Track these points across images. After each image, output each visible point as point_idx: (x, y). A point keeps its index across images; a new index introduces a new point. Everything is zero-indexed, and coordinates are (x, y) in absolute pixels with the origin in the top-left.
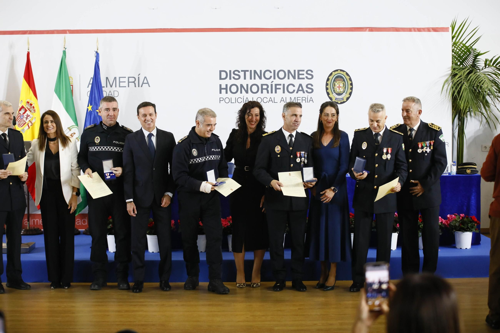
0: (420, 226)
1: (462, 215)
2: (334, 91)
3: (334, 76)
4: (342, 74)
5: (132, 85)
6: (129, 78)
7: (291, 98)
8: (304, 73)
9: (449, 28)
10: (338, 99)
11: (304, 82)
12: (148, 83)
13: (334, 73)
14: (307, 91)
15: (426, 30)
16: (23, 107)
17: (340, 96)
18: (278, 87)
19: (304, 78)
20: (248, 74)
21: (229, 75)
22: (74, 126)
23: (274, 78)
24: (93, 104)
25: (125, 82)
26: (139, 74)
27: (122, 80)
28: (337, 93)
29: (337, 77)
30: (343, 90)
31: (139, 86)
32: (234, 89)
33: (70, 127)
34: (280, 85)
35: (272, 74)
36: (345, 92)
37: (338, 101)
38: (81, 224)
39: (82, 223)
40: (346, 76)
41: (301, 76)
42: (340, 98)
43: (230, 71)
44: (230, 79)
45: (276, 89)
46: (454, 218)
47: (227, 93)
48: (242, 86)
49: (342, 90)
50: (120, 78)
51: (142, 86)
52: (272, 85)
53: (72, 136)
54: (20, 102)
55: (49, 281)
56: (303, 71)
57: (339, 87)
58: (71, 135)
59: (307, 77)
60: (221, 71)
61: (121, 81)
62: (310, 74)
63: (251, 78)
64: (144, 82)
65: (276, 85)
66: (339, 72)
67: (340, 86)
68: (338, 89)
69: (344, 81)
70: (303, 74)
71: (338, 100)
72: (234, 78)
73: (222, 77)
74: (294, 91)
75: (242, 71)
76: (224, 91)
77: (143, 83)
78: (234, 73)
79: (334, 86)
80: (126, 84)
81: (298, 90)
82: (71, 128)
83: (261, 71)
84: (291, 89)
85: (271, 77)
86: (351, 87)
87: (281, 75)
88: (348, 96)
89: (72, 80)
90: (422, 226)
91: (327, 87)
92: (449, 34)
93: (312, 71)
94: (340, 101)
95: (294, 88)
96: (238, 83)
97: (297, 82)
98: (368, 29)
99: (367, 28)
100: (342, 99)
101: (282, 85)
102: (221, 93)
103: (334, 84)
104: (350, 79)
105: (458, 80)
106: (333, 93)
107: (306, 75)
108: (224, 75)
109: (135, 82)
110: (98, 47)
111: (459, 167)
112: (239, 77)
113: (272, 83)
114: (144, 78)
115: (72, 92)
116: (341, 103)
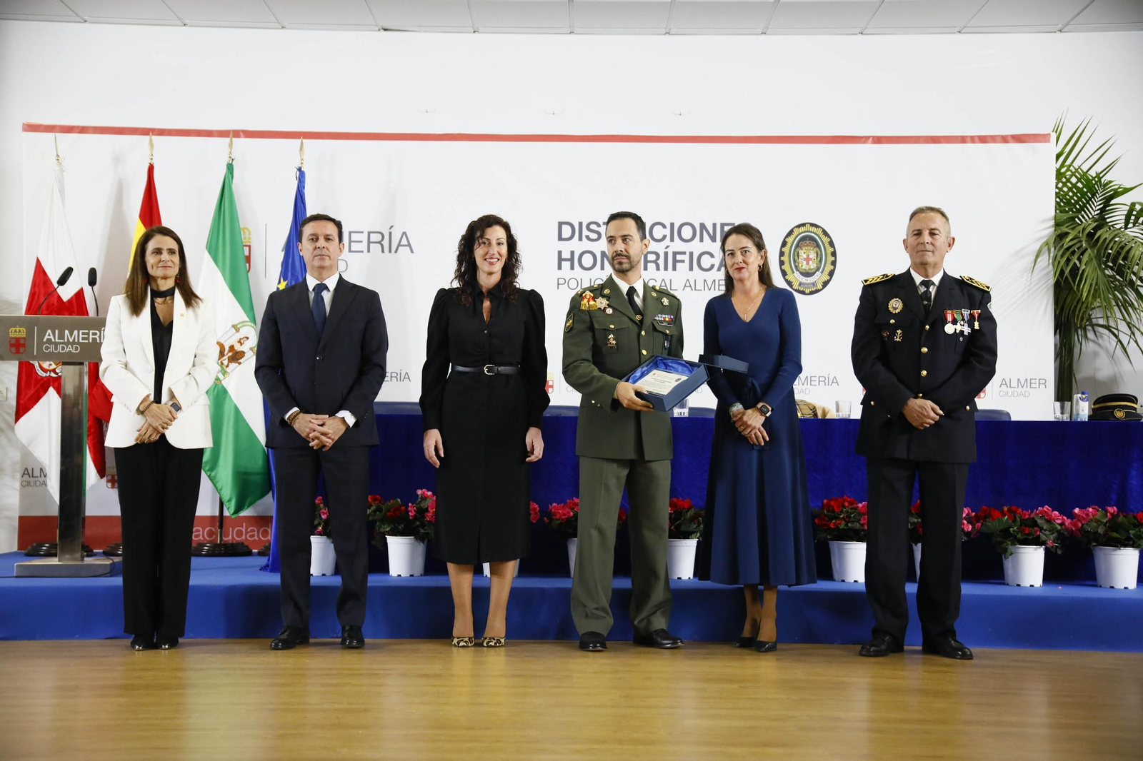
1: (1112, 509)
2: (796, 267)
3: (797, 236)
4: (813, 233)
5: (375, 248)
6: (369, 233)
7: (705, 281)
9: (1049, 134)
10: (804, 284)
12: (409, 245)
13: (796, 230)
15: (999, 139)
17: (808, 279)
18: (679, 257)
21: (578, 231)
22: (246, 323)
23: (672, 240)
24: (289, 278)
25: (361, 242)
26: (392, 227)
27: (354, 237)
28: (804, 271)
29: (803, 239)
30: (815, 265)
31: (390, 251)
32: (587, 261)
33: (236, 325)
34: (684, 253)
35: (667, 232)
36: (821, 270)
37: (804, 287)
38: (257, 539)
39: (261, 536)
40: (823, 237)
42: (809, 282)
43: (581, 224)
44: (580, 239)
45: (675, 262)
46: (1091, 515)
47: (572, 268)
49: (812, 265)
51: (396, 252)
52: (666, 254)
53: (241, 344)
55: (128, 630)
57: (808, 260)
58: (239, 342)
60: (561, 224)
61: (352, 239)
64: (402, 243)
65: (675, 254)
66: (808, 227)
67: (810, 257)
68: (805, 263)
69: (818, 246)
71: (806, 286)
72: (588, 237)
73: (563, 237)
74: (712, 266)
76: (566, 265)
77: (399, 245)
78: (588, 229)
79: (796, 258)
80: (363, 246)
82: (238, 326)
84: (706, 261)
85: (665, 237)
87: (687, 232)
88: (826, 278)
89: (250, 234)
90: (1014, 531)
91: (782, 258)
92: (1051, 149)
94: (808, 288)
95: (712, 261)
96: (596, 248)
98: (871, 139)
99: (869, 137)
100: (814, 284)
101: (688, 254)
102: (560, 267)
103: (796, 254)
104: (831, 244)
105: (1070, 244)
106: (795, 271)
108: (567, 231)
109: (382, 243)
110: (302, 160)
111: (1094, 404)
112: (599, 234)
113: (666, 250)
114: (401, 234)
115: (248, 259)
116: (812, 293)
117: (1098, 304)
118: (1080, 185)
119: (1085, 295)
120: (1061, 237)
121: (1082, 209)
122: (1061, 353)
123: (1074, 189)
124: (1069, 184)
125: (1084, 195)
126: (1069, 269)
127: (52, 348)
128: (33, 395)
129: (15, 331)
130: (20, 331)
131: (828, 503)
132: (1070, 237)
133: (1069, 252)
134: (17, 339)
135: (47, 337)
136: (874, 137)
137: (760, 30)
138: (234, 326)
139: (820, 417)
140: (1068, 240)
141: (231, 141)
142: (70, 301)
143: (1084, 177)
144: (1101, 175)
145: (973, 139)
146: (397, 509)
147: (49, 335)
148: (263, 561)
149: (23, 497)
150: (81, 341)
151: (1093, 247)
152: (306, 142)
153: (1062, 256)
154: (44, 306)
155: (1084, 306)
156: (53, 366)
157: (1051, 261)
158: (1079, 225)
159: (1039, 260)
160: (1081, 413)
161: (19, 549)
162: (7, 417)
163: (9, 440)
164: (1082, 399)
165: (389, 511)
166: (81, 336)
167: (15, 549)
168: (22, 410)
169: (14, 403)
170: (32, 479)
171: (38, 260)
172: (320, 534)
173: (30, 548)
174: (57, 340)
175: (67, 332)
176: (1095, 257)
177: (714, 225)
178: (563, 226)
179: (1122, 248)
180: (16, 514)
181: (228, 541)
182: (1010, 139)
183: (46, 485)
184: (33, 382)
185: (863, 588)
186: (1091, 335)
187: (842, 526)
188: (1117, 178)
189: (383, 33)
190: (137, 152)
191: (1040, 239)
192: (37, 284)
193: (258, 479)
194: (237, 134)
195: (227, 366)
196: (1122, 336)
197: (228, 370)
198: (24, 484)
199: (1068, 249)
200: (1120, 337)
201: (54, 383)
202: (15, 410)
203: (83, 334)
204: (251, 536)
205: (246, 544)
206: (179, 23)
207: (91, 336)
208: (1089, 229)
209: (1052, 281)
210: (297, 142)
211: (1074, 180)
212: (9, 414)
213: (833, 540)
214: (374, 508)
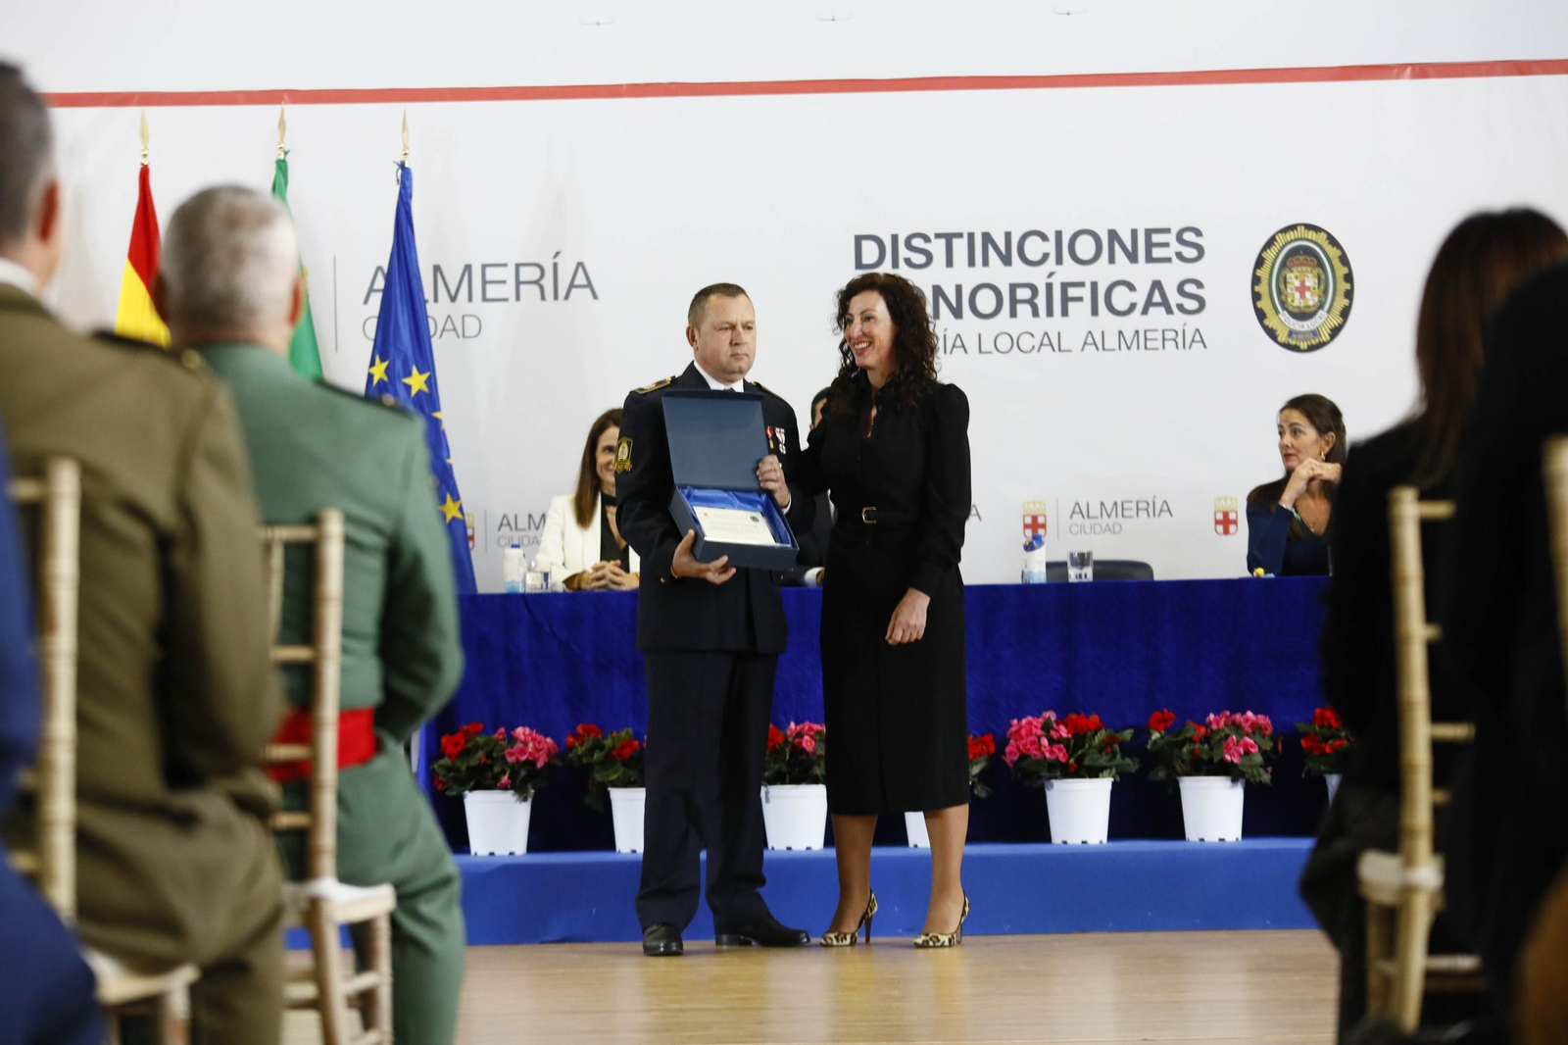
2: (1283, 304)
3: (1282, 248)
4: (1311, 241)
5: (530, 292)
6: (518, 266)
7: (1120, 333)
8: (1171, 238)
10: (1297, 333)
11: (1171, 275)
12: (589, 285)
13: (1281, 239)
14: (1181, 307)
18: (1072, 292)
19: (1168, 260)
20: (960, 247)
21: (890, 250)
23: (1059, 261)
24: (391, 357)
25: (504, 282)
26: (557, 254)
27: (491, 274)
28: (1296, 311)
29: (1294, 252)
30: (1316, 299)
31: (556, 297)
34: (1081, 284)
35: (1050, 247)
36: (1326, 308)
37: (1297, 339)
40: (1329, 249)
41: (1157, 253)
42: (1306, 329)
43: (895, 238)
45: (1066, 300)
49: (1311, 299)
50: (484, 267)
51: (567, 297)
52: (1049, 287)
56: (1167, 231)
57: (1302, 289)
59: (1179, 256)
60: (859, 239)
61: (488, 278)
62: (1192, 243)
63: (972, 263)
64: (576, 283)
65: (1065, 286)
66: (1301, 232)
67: (1307, 284)
68: (1297, 295)
69: (1321, 265)
70: (1166, 245)
71: (1301, 336)
73: (865, 261)
74: (1133, 306)
75: (938, 236)
77: (572, 286)
78: (909, 246)
80: (508, 290)
81: (1149, 303)
83: (1008, 235)
85: (1046, 256)
86: (1348, 286)
87: (1085, 247)
88: (1336, 320)
91: (1257, 289)
93: (1198, 233)
94: (1306, 340)
95: (1132, 297)
97: (1142, 274)
98: (1409, 70)
99: (1404, 66)
100: (1315, 333)
101: (1088, 286)
103: (1281, 280)
104: (1344, 260)
106: (1280, 310)
107: (1176, 247)
109: (542, 282)
113: (1049, 281)
114: (575, 265)
116: (1312, 348)
136: (1413, 65)
146: (628, 743)
165: (614, 748)
172: (505, 788)
177: (1134, 233)
178: (865, 241)
213: (1331, 773)
214: (588, 744)
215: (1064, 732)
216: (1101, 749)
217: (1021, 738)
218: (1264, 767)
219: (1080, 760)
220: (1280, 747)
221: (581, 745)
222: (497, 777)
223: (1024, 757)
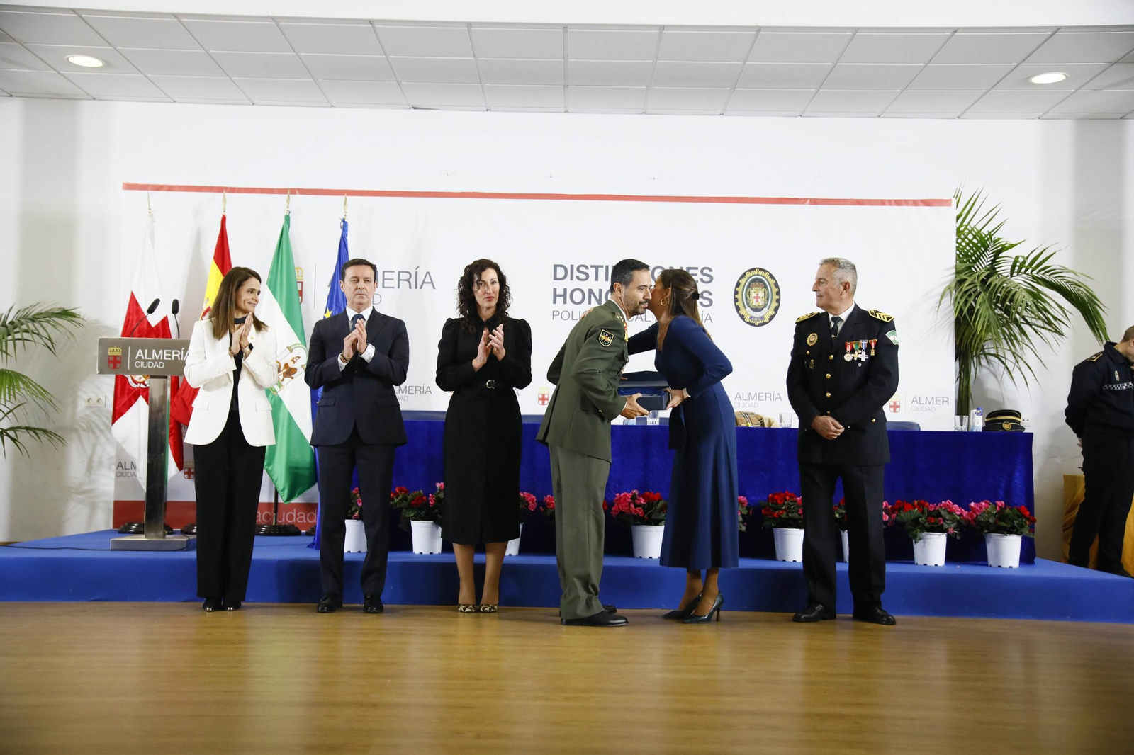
0: (920, 519)
1: (1001, 503)
2: (748, 304)
3: (748, 279)
4: (762, 276)
5: (404, 284)
6: (399, 272)
8: (698, 272)
9: (951, 200)
10: (754, 318)
12: (432, 282)
13: (748, 274)
15: (911, 202)
16: (208, 310)
17: (757, 313)
21: (570, 272)
22: (298, 345)
24: (334, 309)
25: (393, 279)
26: (418, 267)
27: (387, 275)
28: (754, 307)
29: (754, 281)
30: (763, 302)
31: (416, 287)
32: (577, 296)
33: (291, 347)
37: (754, 320)
38: (305, 522)
39: (308, 520)
40: (770, 280)
42: (758, 316)
43: (572, 267)
44: (572, 279)
46: (984, 508)
47: (565, 302)
48: (591, 292)
49: (761, 302)
50: (384, 272)
51: (421, 288)
53: (294, 362)
54: (205, 301)
55: (200, 595)
56: (697, 268)
57: (757, 298)
60: (556, 266)
61: (385, 277)
62: (707, 275)
64: (426, 281)
66: (757, 272)
67: (759, 295)
68: (755, 300)
69: (766, 287)
72: (578, 277)
73: (558, 277)
75: (592, 266)
76: (560, 300)
77: (424, 282)
78: (579, 271)
79: (748, 296)
80: (395, 283)
86: (778, 297)
88: (772, 312)
89: (302, 272)
90: (922, 520)
91: (736, 296)
92: (953, 211)
93: (711, 270)
94: (758, 321)
96: (585, 286)
98: (808, 201)
99: (807, 199)
100: (762, 318)
102: (555, 302)
103: (748, 293)
104: (776, 285)
105: (968, 288)
106: (747, 307)
107: (700, 276)
108: (561, 273)
109: (410, 280)
110: (346, 212)
111: (987, 418)
112: (588, 276)
114: (425, 273)
115: (301, 293)
116: (760, 325)
117: (990, 337)
118: (975, 241)
119: (979, 329)
120: (961, 282)
121: (977, 260)
122: (960, 376)
123: (970, 244)
124: (966, 240)
125: (978, 249)
126: (967, 308)
127: (142, 364)
128: (126, 402)
129: (113, 350)
130: (117, 350)
131: (772, 497)
132: (967, 283)
133: (966, 295)
134: (115, 357)
135: (138, 355)
136: (811, 199)
137: (719, 112)
138: (288, 348)
139: (766, 426)
140: (966, 285)
141: (289, 197)
142: (157, 326)
143: (978, 234)
144: (992, 233)
145: (890, 202)
146: (421, 498)
147: (140, 354)
148: (310, 540)
149: (117, 484)
150: (165, 359)
151: (986, 291)
152: (350, 198)
153: (961, 298)
154: (136, 330)
155: (979, 338)
156: (143, 379)
157: (952, 302)
158: (975, 273)
159: (943, 300)
160: (976, 425)
161: (114, 527)
162: (106, 421)
163: (107, 439)
164: (977, 414)
165: (413, 500)
166: (165, 355)
167: (111, 527)
168: (117, 414)
169: (111, 409)
170: (125, 471)
171: (132, 293)
172: (356, 518)
173: (122, 526)
174: (146, 358)
175: (154, 351)
176: (988, 300)
178: (558, 268)
179: (1009, 292)
180: (112, 500)
181: (282, 523)
182: (919, 202)
183: (136, 476)
184: (126, 392)
185: (801, 566)
186: (984, 362)
187: (784, 516)
188: (1004, 236)
189: (413, 110)
190: (213, 206)
191: (943, 284)
192: (131, 311)
193: (307, 473)
194: (293, 191)
195: (282, 380)
196: (1008, 364)
197: (283, 383)
198: (118, 474)
199: (966, 292)
200: (1007, 364)
201: (143, 393)
202: (112, 414)
203: (167, 353)
204: (300, 520)
205: (296, 526)
206: (249, 102)
207: (173, 355)
208: (983, 277)
209: (953, 318)
210: (342, 198)
211: (970, 237)
212: (107, 417)
213: (776, 527)
214: (400, 497)
215: (642, 501)
216: (661, 510)
217: (621, 503)
218: (742, 523)
219: (650, 516)
220: (751, 513)
221: (397, 498)
222: (353, 513)
223: (621, 513)
